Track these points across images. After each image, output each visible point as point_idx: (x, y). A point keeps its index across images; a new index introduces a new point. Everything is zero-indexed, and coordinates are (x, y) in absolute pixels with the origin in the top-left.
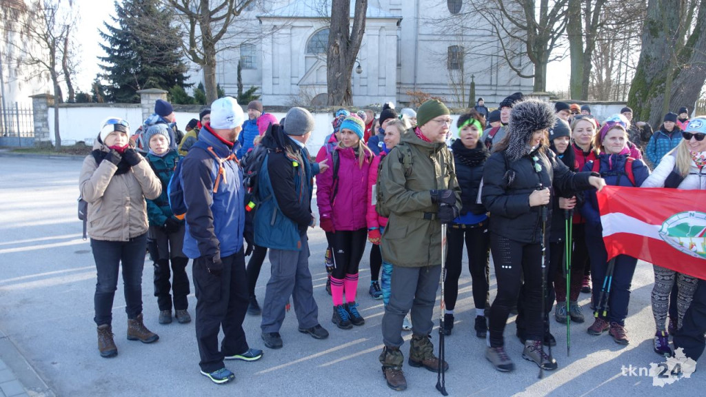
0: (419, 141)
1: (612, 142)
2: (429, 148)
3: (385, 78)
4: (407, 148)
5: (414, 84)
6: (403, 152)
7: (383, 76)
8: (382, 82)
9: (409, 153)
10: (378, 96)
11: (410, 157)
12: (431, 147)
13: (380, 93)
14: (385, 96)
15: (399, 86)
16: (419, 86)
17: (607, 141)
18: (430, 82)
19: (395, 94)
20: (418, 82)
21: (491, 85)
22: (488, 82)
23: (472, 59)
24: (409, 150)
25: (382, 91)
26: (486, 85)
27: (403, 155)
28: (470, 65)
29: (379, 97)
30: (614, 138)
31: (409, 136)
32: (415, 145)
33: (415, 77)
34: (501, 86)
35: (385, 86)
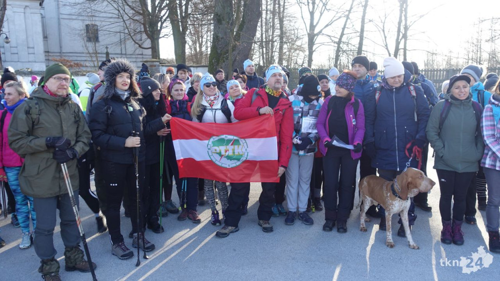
0: (45, 96)
1: (176, 93)
2: (55, 102)
3: (33, 48)
4: (36, 102)
5: (60, 53)
6: (30, 105)
7: (31, 46)
8: (31, 51)
9: (37, 106)
10: (29, 62)
11: (38, 109)
12: (56, 100)
13: (30, 60)
14: (35, 62)
15: (47, 54)
16: (64, 55)
17: (173, 92)
18: (74, 52)
19: (44, 60)
20: (63, 51)
21: (121, 54)
22: (120, 52)
23: (104, 35)
24: (37, 104)
25: (32, 58)
26: (118, 54)
27: (30, 108)
28: (104, 39)
29: (31, 63)
30: (177, 90)
31: (38, 92)
32: (44, 99)
33: (61, 47)
34: (129, 55)
35: (34, 54)
